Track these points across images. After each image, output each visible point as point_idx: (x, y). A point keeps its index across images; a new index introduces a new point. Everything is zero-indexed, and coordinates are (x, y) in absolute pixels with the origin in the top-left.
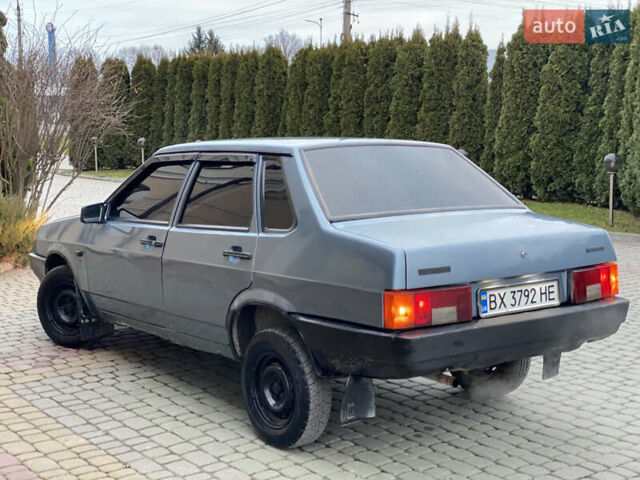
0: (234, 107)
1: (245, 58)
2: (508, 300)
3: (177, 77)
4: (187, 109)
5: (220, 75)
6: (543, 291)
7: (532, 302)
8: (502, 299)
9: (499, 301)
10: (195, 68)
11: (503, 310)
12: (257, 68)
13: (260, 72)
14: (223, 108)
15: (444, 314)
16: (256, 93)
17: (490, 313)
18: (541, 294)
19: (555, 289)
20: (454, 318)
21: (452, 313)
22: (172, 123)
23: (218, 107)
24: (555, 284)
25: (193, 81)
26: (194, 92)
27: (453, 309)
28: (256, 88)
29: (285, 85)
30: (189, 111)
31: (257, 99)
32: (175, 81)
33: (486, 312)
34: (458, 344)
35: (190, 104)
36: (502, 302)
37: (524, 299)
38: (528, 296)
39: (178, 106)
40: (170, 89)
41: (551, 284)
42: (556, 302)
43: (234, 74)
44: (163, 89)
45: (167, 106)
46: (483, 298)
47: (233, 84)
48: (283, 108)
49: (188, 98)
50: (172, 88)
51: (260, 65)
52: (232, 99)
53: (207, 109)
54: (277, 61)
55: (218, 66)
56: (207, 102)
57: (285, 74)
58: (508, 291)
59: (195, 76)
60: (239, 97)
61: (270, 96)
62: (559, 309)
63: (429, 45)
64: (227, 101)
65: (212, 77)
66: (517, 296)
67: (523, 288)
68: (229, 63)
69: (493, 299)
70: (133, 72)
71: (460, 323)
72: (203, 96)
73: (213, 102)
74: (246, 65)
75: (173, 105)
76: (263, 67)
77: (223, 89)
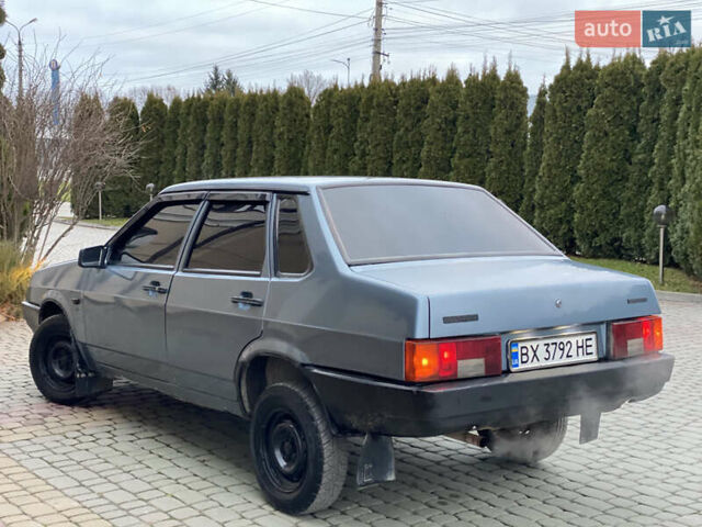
0: (251, 152)
1: (265, 98)
2: (541, 353)
3: (191, 118)
4: (200, 152)
5: (237, 116)
6: (580, 344)
7: (568, 356)
8: (535, 352)
9: (531, 354)
10: (210, 108)
11: (536, 364)
12: (278, 110)
13: (281, 113)
14: (240, 151)
15: (471, 366)
16: (276, 136)
17: (522, 367)
18: (578, 347)
19: (593, 342)
20: (482, 371)
21: (479, 365)
22: (184, 169)
23: (234, 151)
24: (593, 336)
25: (207, 122)
26: (208, 135)
27: (481, 361)
28: (277, 131)
29: (307, 128)
30: (202, 155)
31: (277, 143)
32: (188, 123)
33: (517, 366)
34: (486, 399)
35: (204, 147)
36: (535, 355)
37: (559, 353)
38: (563, 349)
39: (192, 149)
40: (182, 131)
41: (588, 337)
42: (594, 357)
43: (253, 115)
44: (175, 132)
45: (180, 149)
46: (514, 350)
47: (251, 126)
48: (305, 153)
49: (202, 141)
50: (184, 129)
51: (281, 105)
52: (250, 142)
53: (223, 153)
54: (299, 101)
55: (235, 107)
56: (223, 145)
57: (308, 116)
58: (541, 343)
59: (210, 117)
60: (258, 141)
61: (291, 140)
62: (597, 364)
63: (464, 86)
64: (245, 145)
65: (228, 118)
66: (551, 348)
67: (558, 341)
68: (247, 104)
69: (524, 351)
70: (142, 112)
71: (487, 377)
72: (218, 139)
73: (229, 146)
74: (266, 106)
75: (186, 149)
76: (284, 109)
77: (240, 132)
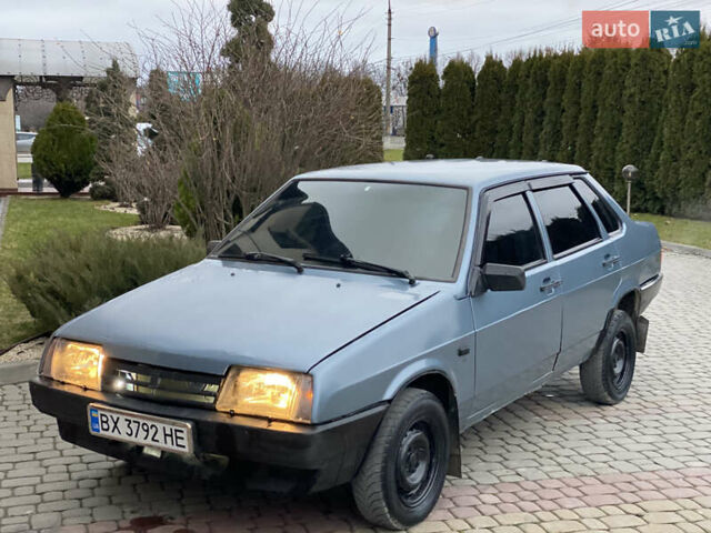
0: (596, 118)
1: (615, 54)
3: (530, 81)
4: (539, 119)
5: (581, 77)
10: (551, 69)
12: (628, 66)
13: (632, 71)
14: (582, 118)
16: (625, 98)
22: (521, 138)
23: (576, 118)
25: (548, 85)
26: (548, 100)
28: (627, 92)
29: (665, 88)
30: (541, 123)
31: (627, 106)
35: (543, 113)
39: (530, 117)
40: (521, 96)
43: (599, 74)
44: (513, 97)
45: (517, 117)
47: (597, 88)
48: (661, 118)
49: (541, 106)
50: (523, 94)
51: (633, 62)
52: (594, 106)
53: (563, 120)
54: (657, 57)
55: (579, 66)
56: (563, 111)
57: (666, 72)
59: (550, 79)
60: (604, 105)
61: (643, 103)
64: (588, 110)
65: (571, 78)
68: (593, 61)
70: (479, 76)
72: (559, 104)
73: (571, 111)
74: (615, 63)
75: (523, 116)
76: (636, 65)
77: (584, 95)
